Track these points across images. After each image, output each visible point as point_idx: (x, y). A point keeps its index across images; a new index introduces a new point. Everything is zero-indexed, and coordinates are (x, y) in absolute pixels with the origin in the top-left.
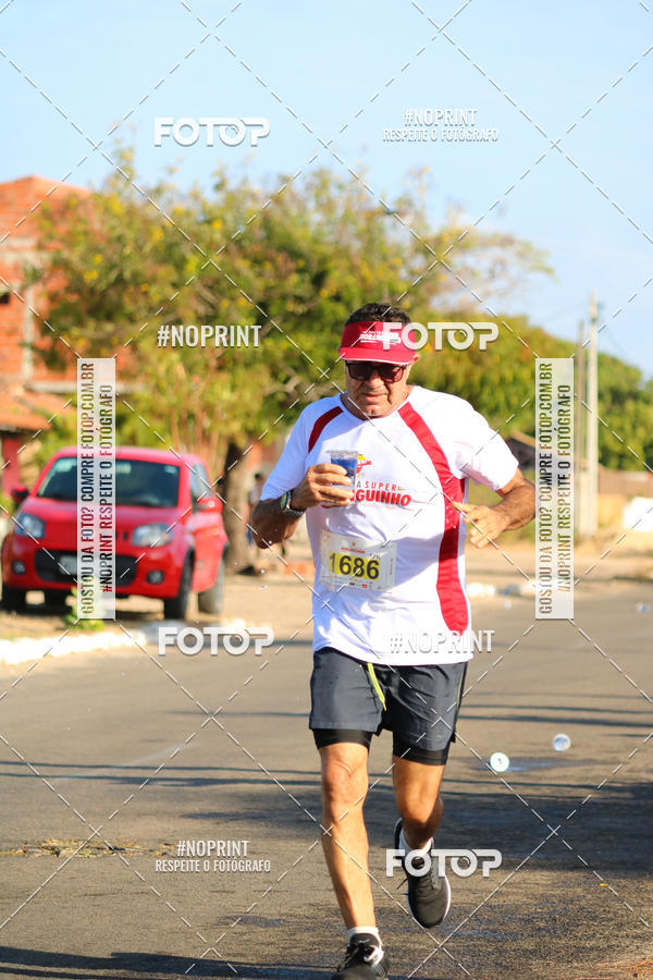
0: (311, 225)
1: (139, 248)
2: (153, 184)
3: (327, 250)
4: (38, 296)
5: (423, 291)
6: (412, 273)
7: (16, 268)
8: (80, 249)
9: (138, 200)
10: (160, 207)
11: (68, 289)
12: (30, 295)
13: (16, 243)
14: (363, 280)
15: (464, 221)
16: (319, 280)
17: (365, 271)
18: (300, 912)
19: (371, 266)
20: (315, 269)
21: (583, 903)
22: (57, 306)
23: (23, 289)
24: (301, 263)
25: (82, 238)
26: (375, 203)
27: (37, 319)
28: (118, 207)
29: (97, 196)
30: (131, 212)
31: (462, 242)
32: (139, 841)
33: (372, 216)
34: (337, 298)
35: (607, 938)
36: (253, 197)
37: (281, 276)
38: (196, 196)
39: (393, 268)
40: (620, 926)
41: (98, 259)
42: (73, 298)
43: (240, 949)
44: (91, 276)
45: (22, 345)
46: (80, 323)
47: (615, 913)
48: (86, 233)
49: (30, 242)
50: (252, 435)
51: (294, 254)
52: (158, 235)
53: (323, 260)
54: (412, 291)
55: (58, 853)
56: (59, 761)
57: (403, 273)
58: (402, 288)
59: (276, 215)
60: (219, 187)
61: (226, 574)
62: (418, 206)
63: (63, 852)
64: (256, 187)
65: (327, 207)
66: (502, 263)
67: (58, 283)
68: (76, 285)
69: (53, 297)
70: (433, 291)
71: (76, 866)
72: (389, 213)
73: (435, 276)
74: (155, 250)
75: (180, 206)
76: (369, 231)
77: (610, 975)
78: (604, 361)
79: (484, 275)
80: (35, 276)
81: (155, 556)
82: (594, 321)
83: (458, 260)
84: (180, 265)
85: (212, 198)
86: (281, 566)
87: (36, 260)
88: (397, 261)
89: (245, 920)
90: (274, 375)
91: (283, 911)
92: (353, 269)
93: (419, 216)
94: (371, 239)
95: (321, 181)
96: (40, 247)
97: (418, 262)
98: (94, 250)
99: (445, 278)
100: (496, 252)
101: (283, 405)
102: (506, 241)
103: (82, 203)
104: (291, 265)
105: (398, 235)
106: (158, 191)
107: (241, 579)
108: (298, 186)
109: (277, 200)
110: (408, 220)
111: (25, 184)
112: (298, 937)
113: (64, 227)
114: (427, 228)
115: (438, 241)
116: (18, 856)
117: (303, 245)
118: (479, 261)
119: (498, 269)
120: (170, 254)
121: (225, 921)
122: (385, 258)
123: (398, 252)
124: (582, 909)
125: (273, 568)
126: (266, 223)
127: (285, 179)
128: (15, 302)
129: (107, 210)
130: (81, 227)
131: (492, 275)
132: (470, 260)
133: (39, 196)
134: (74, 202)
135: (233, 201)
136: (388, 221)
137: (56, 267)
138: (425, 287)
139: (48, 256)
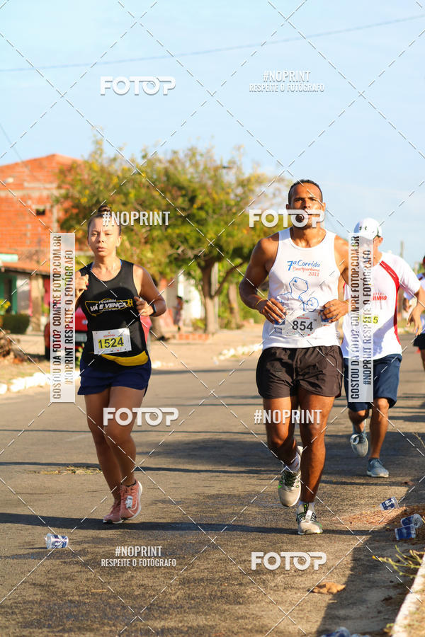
0: (187, 174)
1: (106, 186)
2: (112, 156)
3: (197, 186)
4: (58, 211)
5: (241, 204)
7: (48, 198)
8: (78, 187)
9: (105, 164)
10: (116, 167)
11: (73, 207)
12: (55, 210)
13: (48, 186)
14: (213, 200)
15: (260, 171)
16: (192, 200)
17: (215, 196)
18: (191, 497)
19: (217, 193)
20: (190, 195)
21: (325, 490)
22: (68, 215)
23: (52, 207)
24: (184, 192)
25: (80, 183)
26: (218, 163)
27: (58, 221)
28: (96, 167)
29: (86, 162)
30: (102, 170)
31: (260, 181)
33: (216, 169)
34: (201, 208)
36: (160, 161)
37: (174, 199)
38: (133, 161)
39: (228, 193)
40: (343, 500)
41: (87, 192)
42: (75, 211)
43: (162, 515)
44: (84, 201)
46: (79, 223)
47: (341, 494)
48: (81, 180)
49: (55, 185)
50: (162, 274)
51: (181, 188)
52: (115, 180)
53: (194, 191)
54: (237, 204)
55: (75, 472)
56: (74, 429)
57: (232, 196)
58: (232, 203)
59: (171, 169)
60: (144, 157)
61: (152, 341)
62: (239, 163)
63: (77, 472)
64: (161, 156)
65: (196, 165)
66: (279, 190)
67: (67, 204)
68: (77, 205)
69: (66, 211)
70: (246, 204)
71: (83, 478)
72: (224, 168)
73: (247, 197)
74: (114, 188)
75: (126, 166)
76: (215, 176)
77: (339, 523)
79: (271, 196)
80: (57, 201)
83: (258, 189)
84: (126, 195)
85: (141, 162)
86: (177, 336)
87: (56, 193)
88: (230, 191)
89: (164, 501)
90: (172, 246)
91: (183, 497)
92: (208, 194)
93: (239, 169)
94: (217, 180)
95: (192, 153)
96: (59, 187)
97: (239, 191)
98: (85, 188)
99: (252, 198)
100: (276, 185)
101: (176, 259)
103: (79, 166)
104: (179, 193)
105: (229, 177)
106: (114, 160)
107: (158, 342)
108: (181, 155)
109: (172, 162)
110: (234, 171)
111: (51, 158)
112: (190, 509)
113: (70, 178)
114: (243, 174)
115: (249, 180)
116: (56, 474)
117: (186, 184)
118: (268, 189)
119: (277, 193)
120: (120, 189)
121: (155, 502)
122: (223, 189)
123: (230, 185)
124: (325, 493)
125: (174, 337)
126: (167, 174)
127: (175, 153)
128: (48, 213)
129: (91, 169)
130: (79, 177)
131: (274, 195)
132: (264, 189)
133: (58, 163)
134: (75, 165)
135: (151, 163)
136: (224, 171)
137: (67, 197)
138: (242, 202)
139: (63, 192)
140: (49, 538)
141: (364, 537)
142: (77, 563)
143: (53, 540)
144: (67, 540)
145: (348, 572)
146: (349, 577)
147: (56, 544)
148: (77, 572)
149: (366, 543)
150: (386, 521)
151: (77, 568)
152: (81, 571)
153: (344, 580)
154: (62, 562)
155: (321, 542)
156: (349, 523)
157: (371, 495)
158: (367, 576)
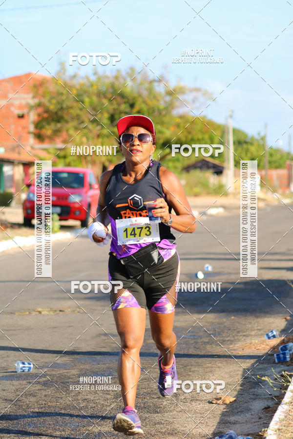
0: (129, 87)
2: (73, 74)
3: (135, 95)
4: (34, 115)
6: (165, 102)
8: (48, 98)
9: (67, 79)
10: (75, 82)
11: (44, 112)
12: (31, 114)
13: (25, 96)
14: (148, 105)
15: (182, 84)
16: (132, 106)
17: (149, 103)
19: (151, 100)
20: (131, 102)
21: (226, 324)
22: (41, 119)
23: (29, 112)
24: (126, 100)
25: (48, 94)
26: (152, 78)
28: (61, 82)
29: (53, 78)
30: (65, 84)
31: (181, 90)
32: (70, 307)
33: (151, 82)
35: (234, 337)
36: (107, 77)
37: (119, 105)
38: (87, 78)
39: (159, 101)
40: (238, 332)
41: (54, 101)
42: (46, 115)
44: (52, 107)
45: (29, 133)
46: (49, 124)
48: (48, 92)
49: (31, 95)
50: (111, 162)
51: (122, 96)
52: (75, 92)
53: (134, 98)
54: (166, 108)
55: (41, 313)
57: (162, 102)
58: (162, 108)
59: (117, 84)
60: (95, 74)
62: (167, 78)
63: (43, 313)
64: (109, 74)
65: (134, 80)
66: (197, 98)
67: (40, 110)
68: (47, 111)
69: (39, 115)
70: (173, 108)
72: (156, 81)
73: (173, 103)
75: (82, 82)
77: (234, 350)
78: (235, 131)
79: (191, 101)
80: (31, 108)
81: (77, 206)
82: (231, 117)
83: (181, 97)
85: (93, 78)
87: (31, 102)
88: (160, 98)
89: (106, 335)
92: (145, 102)
94: (150, 90)
95: (132, 71)
96: (34, 97)
97: (168, 98)
98: (53, 98)
99: (177, 103)
100: (195, 94)
102: (197, 90)
103: (48, 81)
104: (122, 101)
105: (160, 89)
106: (74, 76)
108: (123, 73)
109: (116, 78)
110: (163, 83)
111: (28, 75)
113: (41, 91)
116: (27, 315)
117: (127, 94)
118: (189, 97)
121: (99, 335)
122: (155, 97)
124: (225, 326)
126: (113, 87)
127: (118, 71)
128: (26, 117)
129: (57, 84)
130: (47, 90)
131: (194, 102)
133: (33, 79)
134: (45, 81)
135: (100, 79)
136: (156, 84)
137: (40, 105)
138: (170, 107)
139: (37, 101)
140: (18, 364)
141: (252, 361)
142: (39, 383)
143: (21, 365)
144: (32, 366)
145: (239, 388)
146: (239, 391)
147: (24, 369)
148: (38, 390)
149: (253, 365)
150: (268, 348)
151: (38, 387)
152: (41, 389)
153: (236, 393)
154: (27, 382)
155: (220, 365)
156: (241, 349)
157: (259, 328)
158: (253, 390)
